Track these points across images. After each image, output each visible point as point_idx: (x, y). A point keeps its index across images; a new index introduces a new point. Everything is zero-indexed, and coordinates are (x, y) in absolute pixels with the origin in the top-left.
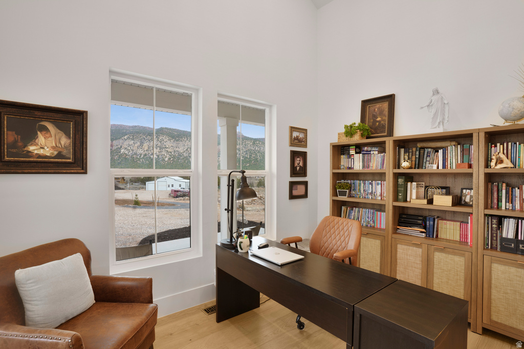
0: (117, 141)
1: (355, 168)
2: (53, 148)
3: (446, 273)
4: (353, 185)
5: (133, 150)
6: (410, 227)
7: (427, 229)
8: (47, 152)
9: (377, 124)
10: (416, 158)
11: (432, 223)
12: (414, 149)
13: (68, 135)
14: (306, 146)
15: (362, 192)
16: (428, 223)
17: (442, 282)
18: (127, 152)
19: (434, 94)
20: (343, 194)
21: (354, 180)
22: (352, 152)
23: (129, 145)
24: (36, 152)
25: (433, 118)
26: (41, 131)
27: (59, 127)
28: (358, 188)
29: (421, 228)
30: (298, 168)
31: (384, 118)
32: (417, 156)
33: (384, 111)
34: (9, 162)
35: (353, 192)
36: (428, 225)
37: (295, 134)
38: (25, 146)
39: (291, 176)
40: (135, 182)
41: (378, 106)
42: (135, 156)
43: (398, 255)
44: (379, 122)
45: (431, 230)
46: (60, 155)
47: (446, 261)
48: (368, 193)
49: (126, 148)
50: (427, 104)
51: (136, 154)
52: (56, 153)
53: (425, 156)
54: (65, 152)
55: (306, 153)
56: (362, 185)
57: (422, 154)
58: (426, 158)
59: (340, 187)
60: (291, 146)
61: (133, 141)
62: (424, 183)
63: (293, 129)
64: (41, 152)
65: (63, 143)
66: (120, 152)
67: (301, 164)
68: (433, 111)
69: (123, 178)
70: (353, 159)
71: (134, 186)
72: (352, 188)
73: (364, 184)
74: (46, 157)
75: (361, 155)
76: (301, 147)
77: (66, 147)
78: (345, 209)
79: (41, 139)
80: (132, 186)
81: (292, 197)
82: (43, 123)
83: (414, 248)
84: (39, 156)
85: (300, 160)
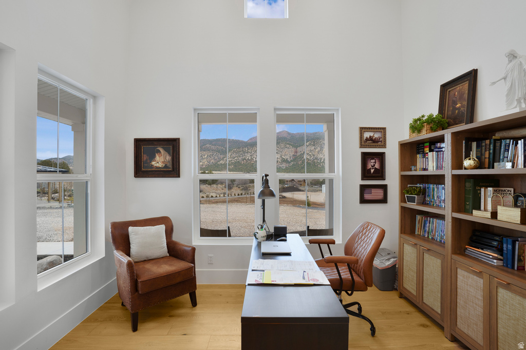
0: (300, 148)
1: (429, 169)
2: (163, 162)
3: (513, 321)
4: (427, 190)
5: (314, 155)
6: (482, 249)
7: (504, 255)
8: (160, 165)
9: (457, 111)
10: (490, 153)
11: (510, 247)
12: (488, 142)
13: (169, 154)
14: (384, 146)
15: (436, 199)
16: (505, 246)
17: (508, 334)
18: (309, 157)
19: (510, 61)
20: (412, 200)
21: (428, 183)
22: (427, 150)
23: (311, 151)
24: (155, 165)
25: (507, 95)
26: (157, 153)
27: (165, 149)
28: (432, 194)
29: (494, 252)
30: (372, 171)
31: (464, 103)
32: (491, 151)
33: (464, 94)
34: (144, 171)
35: (428, 199)
36: (505, 249)
37: (367, 135)
38: (151, 162)
39: (362, 179)
40: (315, 185)
41: (458, 88)
42: (315, 161)
43: (459, 283)
44: (459, 108)
45: (510, 257)
46: (166, 166)
47: (513, 305)
48: (441, 200)
49: (308, 154)
50: (503, 75)
51: (316, 158)
52: (164, 165)
53: (502, 150)
54: (168, 164)
55: (384, 153)
56: (436, 190)
57: (498, 148)
58: (504, 154)
59: (408, 192)
60: (360, 147)
61: (314, 147)
62: (512, 189)
63: (363, 130)
64: (157, 165)
65: (167, 159)
66: (303, 158)
67: (377, 166)
68: (509, 84)
69: (305, 180)
70: (428, 158)
71: (313, 188)
72: (427, 194)
73: (438, 188)
74: (160, 168)
75: (434, 152)
76: (376, 148)
77: (169, 162)
78: (421, 218)
79: (157, 158)
80: (311, 189)
81: (363, 201)
82: (158, 148)
83: (475, 277)
84: (157, 167)
85: (375, 162)
